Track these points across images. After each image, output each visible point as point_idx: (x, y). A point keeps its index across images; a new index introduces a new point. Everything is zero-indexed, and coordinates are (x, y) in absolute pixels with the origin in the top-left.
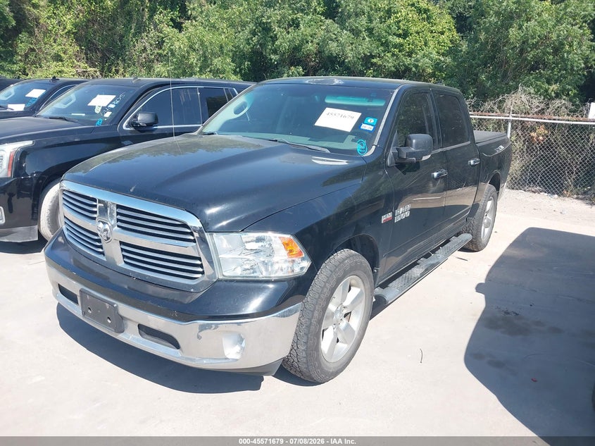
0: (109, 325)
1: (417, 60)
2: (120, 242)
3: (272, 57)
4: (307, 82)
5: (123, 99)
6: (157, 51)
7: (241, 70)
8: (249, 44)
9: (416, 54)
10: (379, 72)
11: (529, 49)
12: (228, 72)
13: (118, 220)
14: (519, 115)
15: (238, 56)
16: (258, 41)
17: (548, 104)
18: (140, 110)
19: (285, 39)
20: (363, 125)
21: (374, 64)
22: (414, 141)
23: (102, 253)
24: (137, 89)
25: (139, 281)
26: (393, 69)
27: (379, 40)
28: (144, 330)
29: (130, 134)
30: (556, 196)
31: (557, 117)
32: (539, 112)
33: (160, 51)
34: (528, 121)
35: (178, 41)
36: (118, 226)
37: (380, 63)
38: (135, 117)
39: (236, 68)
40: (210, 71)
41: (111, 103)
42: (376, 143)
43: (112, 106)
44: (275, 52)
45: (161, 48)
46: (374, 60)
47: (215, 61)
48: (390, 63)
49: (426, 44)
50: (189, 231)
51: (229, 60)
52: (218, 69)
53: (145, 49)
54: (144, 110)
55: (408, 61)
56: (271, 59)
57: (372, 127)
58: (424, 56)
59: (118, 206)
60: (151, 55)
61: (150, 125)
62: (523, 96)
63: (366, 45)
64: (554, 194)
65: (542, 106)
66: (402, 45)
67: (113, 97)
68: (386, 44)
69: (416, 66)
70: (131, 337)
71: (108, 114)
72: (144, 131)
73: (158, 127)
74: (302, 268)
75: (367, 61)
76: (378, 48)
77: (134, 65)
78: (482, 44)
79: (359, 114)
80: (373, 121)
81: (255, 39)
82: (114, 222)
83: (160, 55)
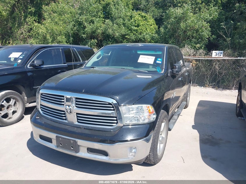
0: (72, 150)
1: (144, 36)
2: (76, 113)
3: (83, 35)
4: (128, 45)
5: (26, 54)
6: (28, 34)
7: (69, 41)
8: (72, 30)
9: (143, 33)
10: (129, 41)
11: (188, 31)
12: (64, 42)
13: (76, 104)
14: (186, 56)
15: (67, 36)
16: (77, 29)
17: (197, 52)
18: (35, 59)
19: (89, 28)
20: (157, 61)
21: (126, 38)
22: (177, 67)
23: (66, 119)
24: (33, 50)
25: (85, 130)
26: (134, 39)
27: (128, 28)
28: (90, 150)
29: (31, 70)
30: (203, 87)
31: (201, 57)
32: (194, 55)
33: (30, 34)
34: (190, 59)
35: (42, 29)
36: (76, 107)
37: (129, 37)
38: (33, 62)
39: (67, 41)
40: (56, 42)
41: (20, 56)
42: (164, 68)
43: (21, 57)
44: (84, 34)
45: (30, 33)
46: (127, 36)
47: (58, 38)
48: (133, 37)
49: (146, 29)
50: (111, 106)
51: (64, 37)
52: (60, 41)
53: (22, 33)
54: (37, 58)
55: (140, 36)
56: (82, 37)
57: (161, 62)
58: (147, 34)
59: (76, 98)
60: (25, 35)
61: (40, 65)
62: (187, 49)
63: (123, 31)
64: (202, 86)
65: (195, 53)
66: (137, 30)
67: (21, 53)
68: (131, 30)
69: (144, 38)
70: (83, 154)
71: (19, 61)
72: (38, 68)
73: (44, 66)
74: (154, 118)
75: (123, 37)
76: (128, 31)
77: (17, 40)
78: (169, 29)
79: (154, 57)
80: (160, 60)
81: (75, 28)
82: (74, 105)
83: (29, 35)
